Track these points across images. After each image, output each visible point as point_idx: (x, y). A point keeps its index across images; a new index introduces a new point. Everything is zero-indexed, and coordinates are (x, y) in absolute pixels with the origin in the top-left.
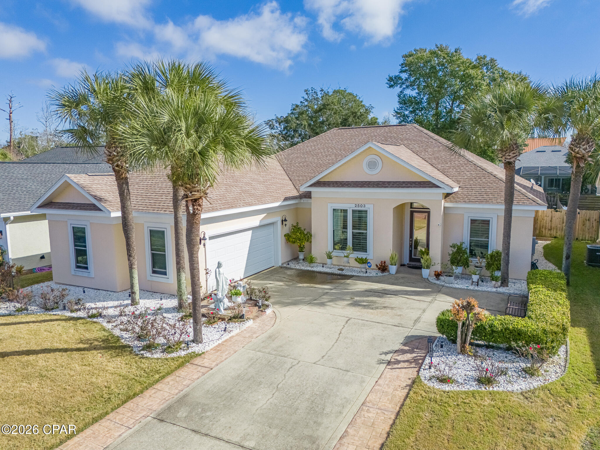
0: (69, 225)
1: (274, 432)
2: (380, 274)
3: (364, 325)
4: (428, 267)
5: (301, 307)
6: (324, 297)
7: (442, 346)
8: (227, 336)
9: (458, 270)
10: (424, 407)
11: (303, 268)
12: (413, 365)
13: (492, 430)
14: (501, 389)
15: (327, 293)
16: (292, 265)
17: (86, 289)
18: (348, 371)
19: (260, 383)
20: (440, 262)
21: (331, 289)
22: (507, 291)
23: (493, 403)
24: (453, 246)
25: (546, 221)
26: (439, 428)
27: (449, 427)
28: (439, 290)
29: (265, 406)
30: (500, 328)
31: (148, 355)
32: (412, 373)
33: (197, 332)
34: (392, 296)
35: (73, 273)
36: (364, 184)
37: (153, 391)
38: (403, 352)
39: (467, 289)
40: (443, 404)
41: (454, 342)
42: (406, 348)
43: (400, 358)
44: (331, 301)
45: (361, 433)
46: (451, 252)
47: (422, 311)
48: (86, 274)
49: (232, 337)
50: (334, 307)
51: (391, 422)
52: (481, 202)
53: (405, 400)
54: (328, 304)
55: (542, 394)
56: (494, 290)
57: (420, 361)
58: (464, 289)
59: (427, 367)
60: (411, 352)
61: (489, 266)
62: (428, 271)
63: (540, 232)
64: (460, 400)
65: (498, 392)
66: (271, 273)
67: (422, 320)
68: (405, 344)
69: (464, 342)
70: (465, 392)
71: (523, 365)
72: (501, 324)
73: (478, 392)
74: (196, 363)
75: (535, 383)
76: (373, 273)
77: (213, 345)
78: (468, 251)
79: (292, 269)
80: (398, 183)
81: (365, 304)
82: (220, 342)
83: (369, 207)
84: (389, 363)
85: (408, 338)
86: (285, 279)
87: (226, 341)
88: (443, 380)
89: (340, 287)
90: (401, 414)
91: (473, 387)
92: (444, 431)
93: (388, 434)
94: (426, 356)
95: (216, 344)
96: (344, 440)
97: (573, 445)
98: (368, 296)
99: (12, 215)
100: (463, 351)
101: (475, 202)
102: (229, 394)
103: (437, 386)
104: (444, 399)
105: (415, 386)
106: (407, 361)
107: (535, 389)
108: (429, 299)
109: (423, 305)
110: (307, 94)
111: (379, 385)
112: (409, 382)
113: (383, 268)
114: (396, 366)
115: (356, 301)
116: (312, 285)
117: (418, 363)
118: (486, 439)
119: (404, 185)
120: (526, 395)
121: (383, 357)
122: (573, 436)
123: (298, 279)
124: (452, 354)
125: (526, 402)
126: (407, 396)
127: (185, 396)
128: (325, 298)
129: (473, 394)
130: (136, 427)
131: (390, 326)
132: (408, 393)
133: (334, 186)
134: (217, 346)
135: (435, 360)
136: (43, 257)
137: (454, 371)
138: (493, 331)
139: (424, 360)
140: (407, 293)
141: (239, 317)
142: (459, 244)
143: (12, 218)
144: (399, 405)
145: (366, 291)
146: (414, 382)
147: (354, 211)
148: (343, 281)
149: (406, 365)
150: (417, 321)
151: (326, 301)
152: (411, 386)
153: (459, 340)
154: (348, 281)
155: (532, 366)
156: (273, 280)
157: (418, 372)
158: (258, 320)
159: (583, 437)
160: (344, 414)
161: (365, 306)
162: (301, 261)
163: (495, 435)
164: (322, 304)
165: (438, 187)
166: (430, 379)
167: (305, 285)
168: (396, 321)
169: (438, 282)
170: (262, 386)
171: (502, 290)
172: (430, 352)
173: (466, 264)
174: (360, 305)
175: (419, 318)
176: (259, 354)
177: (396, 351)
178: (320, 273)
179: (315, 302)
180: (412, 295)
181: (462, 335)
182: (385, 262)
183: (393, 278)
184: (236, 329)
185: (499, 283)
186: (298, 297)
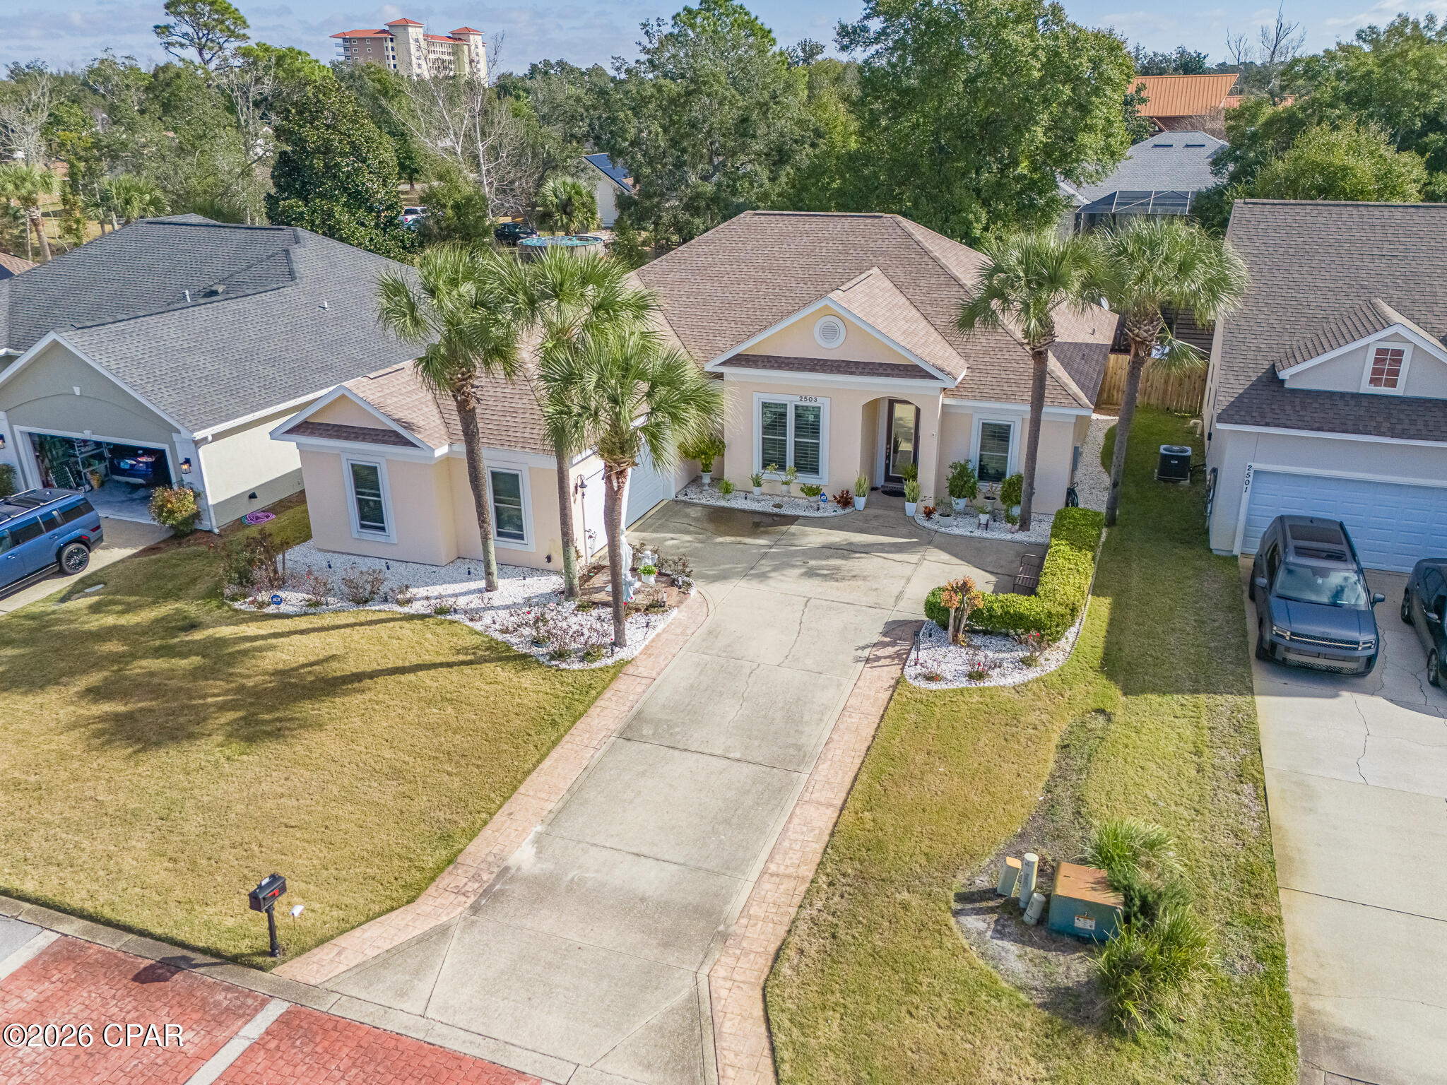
0: (344, 461)
1: (756, 743)
2: (841, 512)
3: (830, 608)
4: (914, 500)
5: (735, 582)
6: (763, 562)
7: (930, 636)
8: (652, 634)
9: (960, 504)
10: (909, 708)
11: (712, 502)
12: (896, 662)
13: (976, 726)
14: (993, 684)
15: (766, 553)
16: (693, 496)
17: (390, 563)
18: (820, 673)
19: (721, 694)
20: (932, 495)
21: (771, 547)
22: (1026, 539)
23: (981, 700)
24: (954, 466)
25: (1121, 378)
26: (925, 728)
27: (934, 726)
28: (929, 540)
29: (736, 718)
30: (999, 612)
31: (563, 666)
32: (895, 671)
33: (619, 633)
34: (863, 555)
35: (355, 535)
36: (816, 365)
37: (598, 710)
38: (883, 645)
39: (971, 537)
40: (929, 704)
41: (945, 628)
42: (887, 639)
43: (880, 653)
44: (775, 569)
45: (846, 738)
46: (950, 476)
47: (904, 581)
48: (382, 539)
49: (658, 635)
50: (782, 581)
51: (876, 726)
52: (998, 399)
53: (889, 703)
54: (772, 574)
55: (1035, 687)
56: (1009, 537)
57: (905, 656)
58: (966, 536)
59: (913, 663)
60: (893, 644)
61: (1006, 498)
62: (914, 505)
63: (1108, 397)
64: (948, 699)
65: (988, 688)
66: (664, 515)
67: (906, 596)
68: (885, 634)
69: (957, 630)
70: (954, 690)
71: (1021, 654)
72: (1002, 607)
73: (967, 689)
74: (630, 672)
75: (1031, 674)
76: (830, 510)
77: (640, 648)
78: (976, 473)
79: (695, 505)
80: (871, 366)
81: (825, 572)
82: (647, 642)
83: (824, 403)
84: (868, 660)
85: (888, 624)
86: (692, 529)
87: (653, 641)
88: (930, 678)
89: (783, 542)
90: (886, 717)
91: (963, 683)
92: (929, 730)
93: (874, 737)
94: (911, 649)
95: (643, 646)
96: (830, 745)
97: (1052, 735)
98: (828, 558)
99: (208, 432)
100: (955, 641)
101: (989, 399)
102: (689, 707)
103: (924, 685)
104: (930, 699)
105: (899, 687)
106: (889, 657)
107: (1029, 682)
108: (914, 558)
109: (907, 570)
110: (647, 32)
111: (859, 688)
112: (892, 682)
113: (845, 501)
114: (876, 664)
115: (811, 568)
116: (739, 539)
117: (902, 659)
118: (970, 735)
119: (881, 371)
120: (1019, 689)
121: (860, 653)
122: (1054, 727)
123: (711, 527)
124: (942, 645)
125: (1017, 696)
126: (891, 699)
127: (640, 713)
128: (765, 565)
129: (962, 691)
130: (604, 747)
131: (864, 608)
132: (892, 695)
133: (764, 367)
134: (645, 649)
135: (923, 655)
136: (253, 496)
137: (943, 666)
138: (991, 616)
139: (908, 654)
140: (883, 548)
141: (656, 606)
142: (963, 462)
143: (210, 438)
144: (883, 709)
145: (823, 547)
146: (898, 682)
147: (797, 407)
148: (784, 528)
149: (887, 661)
150: (899, 597)
151: (768, 569)
152: (895, 687)
153: (951, 628)
154: (793, 528)
155: (1031, 655)
156: (673, 532)
157: (902, 669)
158: (683, 606)
159: (1065, 727)
160: (825, 721)
161: (826, 575)
162: (706, 488)
163: (979, 731)
164: (763, 576)
165: (933, 377)
166: (916, 678)
167: (728, 539)
168: (871, 599)
169: (927, 524)
170: (725, 696)
171: (1020, 536)
172: (915, 642)
173: (972, 494)
174: (818, 575)
175: (902, 592)
176: (705, 657)
177: (875, 645)
178: (744, 511)
179: (752, 572)
180: (891, 552)
181: (955, 621)
182: (848, 492)
183: (860, 518)
184: (660, 622)
185: (1017, 527)
186: (724, 564)
